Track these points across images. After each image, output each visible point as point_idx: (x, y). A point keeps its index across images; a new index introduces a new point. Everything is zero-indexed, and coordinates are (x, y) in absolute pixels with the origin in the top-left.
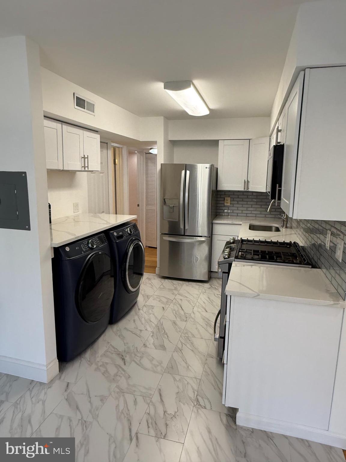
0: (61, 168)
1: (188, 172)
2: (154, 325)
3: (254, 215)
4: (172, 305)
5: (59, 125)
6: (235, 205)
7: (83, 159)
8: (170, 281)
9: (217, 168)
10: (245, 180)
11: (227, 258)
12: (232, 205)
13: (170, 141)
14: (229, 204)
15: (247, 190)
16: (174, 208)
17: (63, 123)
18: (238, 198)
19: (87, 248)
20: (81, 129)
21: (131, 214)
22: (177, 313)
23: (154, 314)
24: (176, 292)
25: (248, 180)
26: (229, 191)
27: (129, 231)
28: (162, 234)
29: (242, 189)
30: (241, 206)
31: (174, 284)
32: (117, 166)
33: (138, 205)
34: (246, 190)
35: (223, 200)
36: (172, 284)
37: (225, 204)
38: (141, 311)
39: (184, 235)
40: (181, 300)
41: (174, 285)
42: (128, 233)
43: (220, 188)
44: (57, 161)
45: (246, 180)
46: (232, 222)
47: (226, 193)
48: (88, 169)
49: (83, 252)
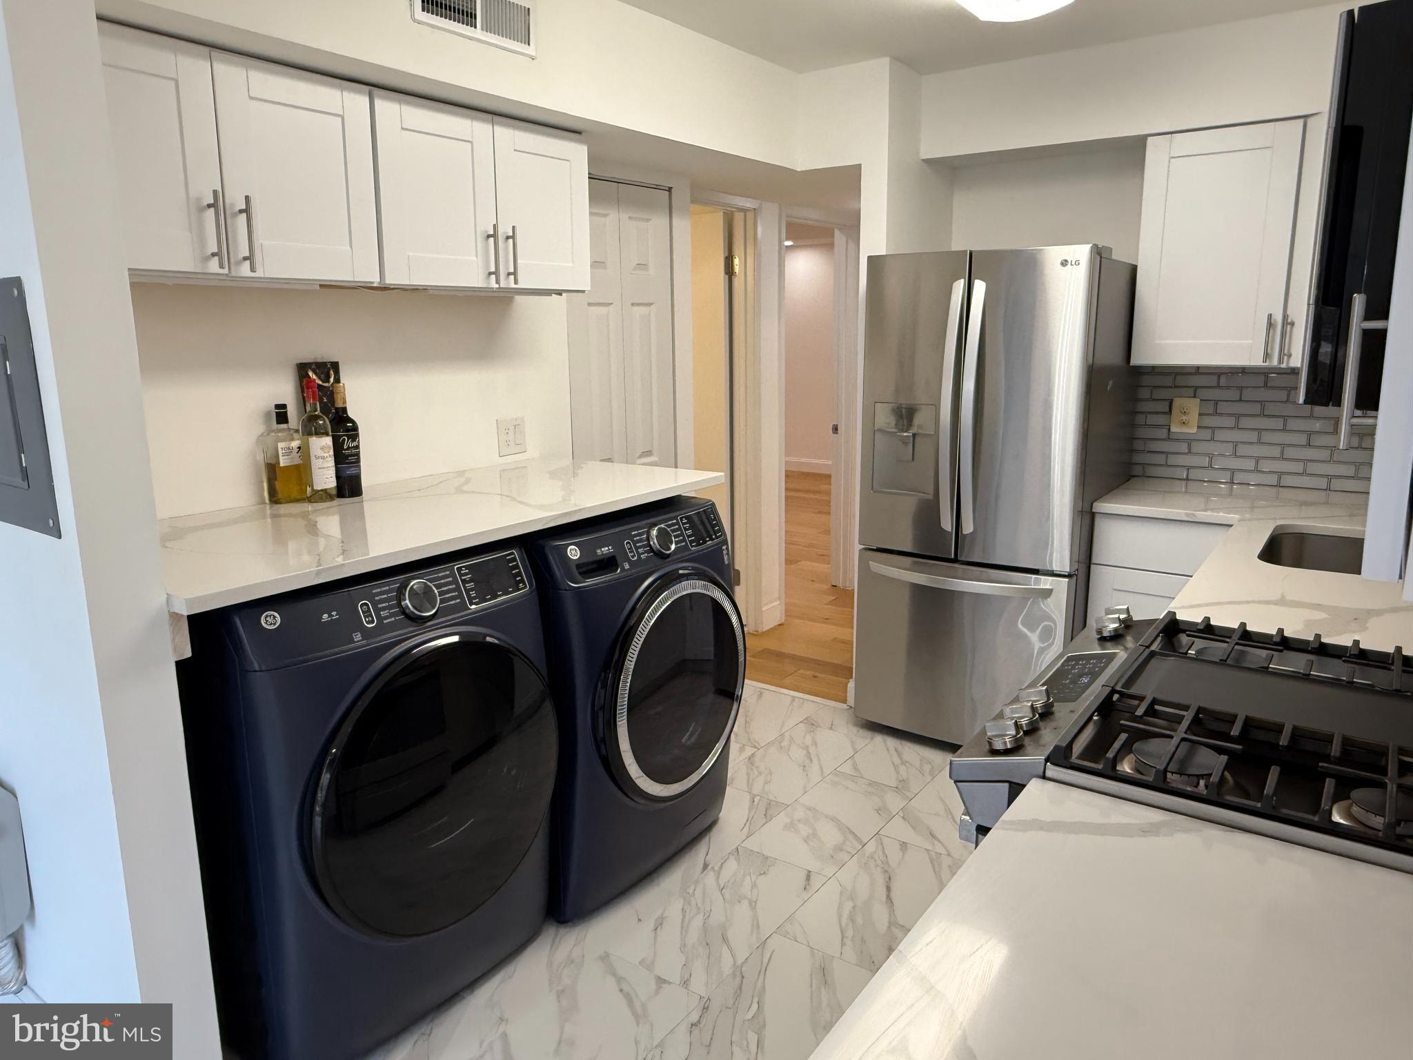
0: (375, 279)
1: (980, 287)
2: (727, 963)
3: (1323, 483)
4: (853, 864)
5: (356, 102)
6: (1220, 435)
7: (492, 239)
8: (892, 742)
9: (1134, 270)
10: (1270, 316)
11: (1007, 752)
12: (1206, 434)
13: (928, 162)
14: (1194, 430)
15: (1280, 361)
16: (918, 439)
17: (376, 91)
18: (1241, 400)
19: (386, 618)
20: (484, 121)
21: (699, 466)
22: (860, 920)
23: (753, 905)
24: (895, 803)
25: (1285, 317)
26: (1197, 370)
27: (654, 542)
28: (866, 549)
29: (1255, 359)
30: (1253, 437)
31: (904, 763)
32: (738, 282)
33: (835, 429)
34: (1275, 362)
35: (1167, 409)
36: (897, 761)
37: (1174, 429)
38: (710, 878)
39: (955, 560)
40: (904, 846)
41: (902, 769)
42: (652, 550)
43: (1143, 356)
44: (349, 248)
45: (1278, 318)
46: (1187, 515)
47: (1181, 381)
48: (516, 282)
49: (357, 637)
